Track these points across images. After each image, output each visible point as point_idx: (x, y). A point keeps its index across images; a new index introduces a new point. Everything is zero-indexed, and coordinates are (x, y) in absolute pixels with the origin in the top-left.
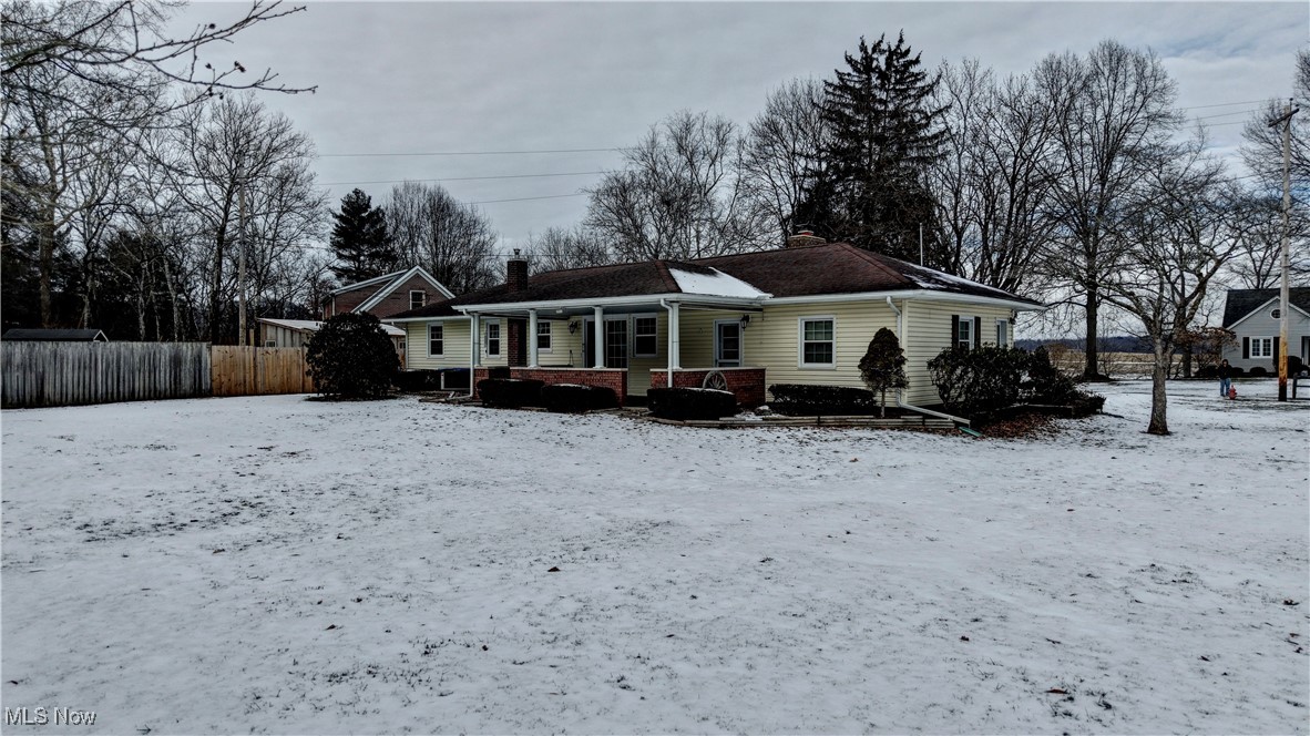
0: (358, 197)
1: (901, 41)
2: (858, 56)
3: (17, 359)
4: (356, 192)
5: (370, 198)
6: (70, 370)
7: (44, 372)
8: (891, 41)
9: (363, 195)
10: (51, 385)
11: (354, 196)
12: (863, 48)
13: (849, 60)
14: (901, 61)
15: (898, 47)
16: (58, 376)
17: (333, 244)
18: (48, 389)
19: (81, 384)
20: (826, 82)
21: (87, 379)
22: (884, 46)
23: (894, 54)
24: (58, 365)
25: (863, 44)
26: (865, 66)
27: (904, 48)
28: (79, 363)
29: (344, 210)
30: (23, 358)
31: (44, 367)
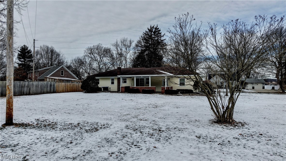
0: (25, 47)
1: (157, 26)
2: (149, 28)
4: (24, 46)
5: (28, 47)
7: (30, 88)
8: (155, 26)
9: (26, 46)
11: (24, 47)
12: (151, 27)
13: (148, 29)
14: (157, 30)
15: (157, 27)
17: (18, 58)
18: (31, 91)
20: (144, 33)
22: (154, 27)
23: (156, 28)
24: (33, 86)
25: (151, 26)
26: (150, 30)
27: (158, 28)
28: (36, 86)
29: (20, 49)
30: (27, 85)
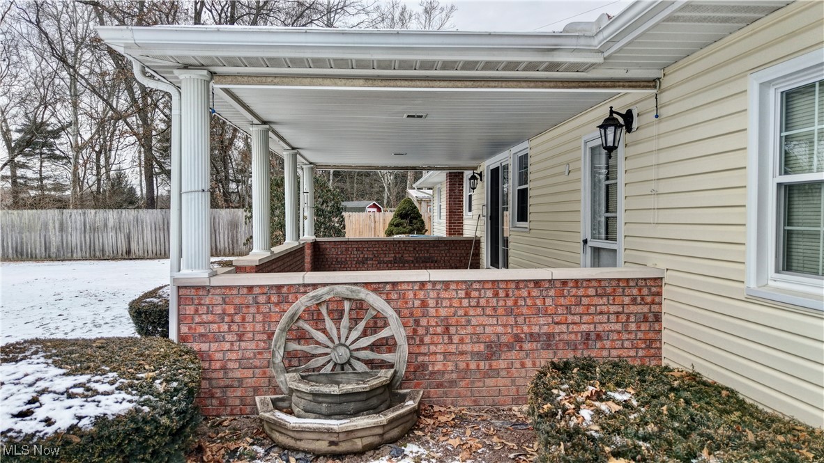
3: (111, 223)
6: (149, 232)
7: (129, 232)
10: (136, 243)
16: (140, 236)
18: (134, 246)
19: (158, 243)
21: (162, 239)
24: (140, 228)
28: (155, 226)
30: (115, 222)
31: (129, 229)
